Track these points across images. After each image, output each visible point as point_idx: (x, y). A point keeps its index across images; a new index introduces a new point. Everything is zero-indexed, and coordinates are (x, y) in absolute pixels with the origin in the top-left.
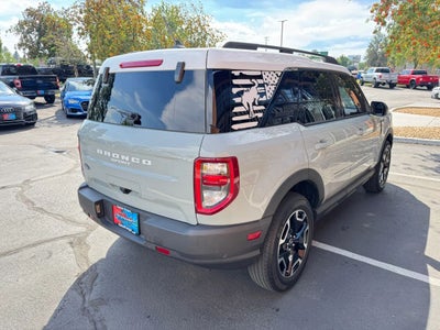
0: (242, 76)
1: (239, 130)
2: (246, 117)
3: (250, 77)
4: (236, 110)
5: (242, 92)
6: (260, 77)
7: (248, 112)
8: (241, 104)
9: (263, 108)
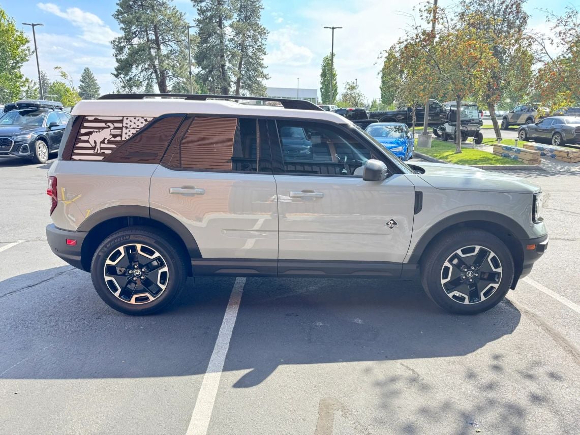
0: (96, 120)
1: (80, 160)
2: (91, 152)
3: (106, 122)
4: (80, 145)
5: (91, 133)
6: (121, 121)
7: (93, 148)
8: (87, 141)
9: (114, 146)
